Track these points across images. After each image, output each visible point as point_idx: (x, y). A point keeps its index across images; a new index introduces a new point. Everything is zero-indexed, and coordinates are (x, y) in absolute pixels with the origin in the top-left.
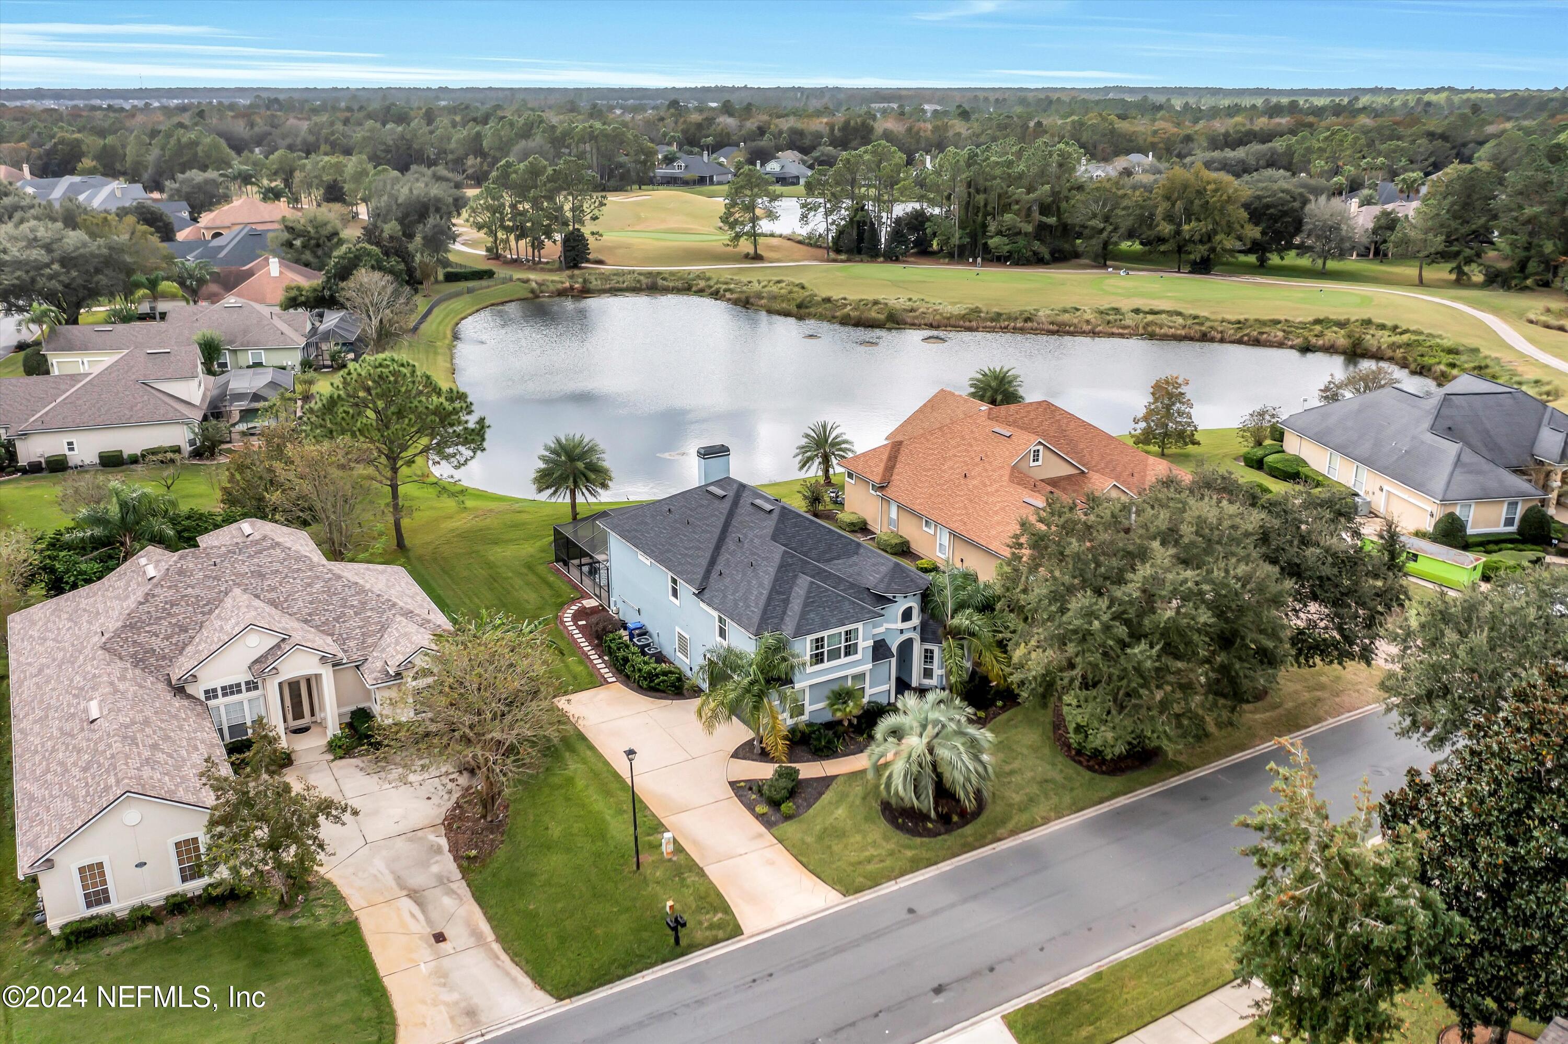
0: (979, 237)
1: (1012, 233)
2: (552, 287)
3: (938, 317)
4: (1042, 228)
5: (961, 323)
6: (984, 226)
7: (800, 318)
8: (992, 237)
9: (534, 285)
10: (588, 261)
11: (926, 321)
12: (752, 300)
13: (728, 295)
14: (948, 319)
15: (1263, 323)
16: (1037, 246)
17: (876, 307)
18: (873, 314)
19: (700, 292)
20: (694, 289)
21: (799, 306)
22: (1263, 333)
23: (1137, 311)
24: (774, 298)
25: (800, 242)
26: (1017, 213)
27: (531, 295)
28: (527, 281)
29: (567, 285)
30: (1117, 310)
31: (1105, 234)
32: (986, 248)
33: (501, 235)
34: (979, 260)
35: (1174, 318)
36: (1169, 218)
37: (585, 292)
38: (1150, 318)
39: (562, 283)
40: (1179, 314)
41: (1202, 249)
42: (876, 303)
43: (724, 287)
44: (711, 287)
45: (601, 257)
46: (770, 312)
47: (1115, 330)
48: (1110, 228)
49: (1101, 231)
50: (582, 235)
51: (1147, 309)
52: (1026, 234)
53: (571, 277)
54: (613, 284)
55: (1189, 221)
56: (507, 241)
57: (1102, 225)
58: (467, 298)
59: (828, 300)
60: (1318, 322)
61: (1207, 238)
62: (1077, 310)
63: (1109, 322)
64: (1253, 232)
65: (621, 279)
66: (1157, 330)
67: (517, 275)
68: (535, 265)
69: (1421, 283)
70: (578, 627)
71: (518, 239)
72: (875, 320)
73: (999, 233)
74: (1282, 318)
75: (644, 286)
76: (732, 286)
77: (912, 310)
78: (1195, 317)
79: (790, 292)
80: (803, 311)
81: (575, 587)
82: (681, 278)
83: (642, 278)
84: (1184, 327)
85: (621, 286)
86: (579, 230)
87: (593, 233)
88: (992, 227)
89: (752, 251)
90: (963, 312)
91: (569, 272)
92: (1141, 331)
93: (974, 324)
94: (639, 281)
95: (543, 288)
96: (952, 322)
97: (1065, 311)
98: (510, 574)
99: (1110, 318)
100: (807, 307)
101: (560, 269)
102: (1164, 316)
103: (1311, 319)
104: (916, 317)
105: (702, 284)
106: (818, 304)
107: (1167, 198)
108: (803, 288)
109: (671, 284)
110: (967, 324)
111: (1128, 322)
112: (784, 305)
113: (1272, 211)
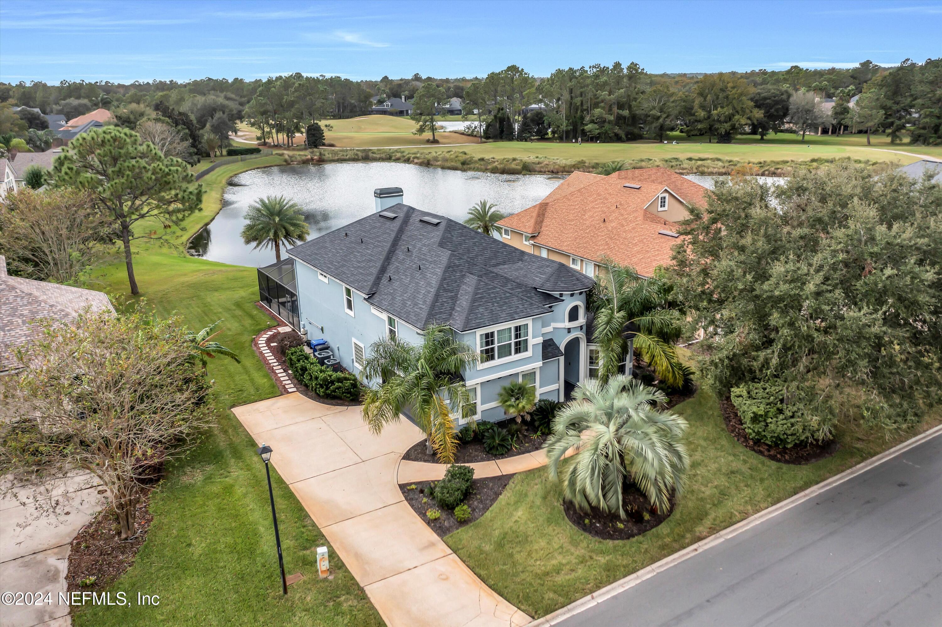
0: (579, 126)
1: (602, 122)
2: (299, 158)
3: (557, 167)
4: (620, 118)
5: (573, 169)
6: (582, 118)
7: (464, 170)
8: (587, 125)
9: (287, 157)
10: (324, 145)
11: (549, 169)
12: (431, 163)
13: (416, 161)
14: (564, 167)
15: (778, 163)
16: (617, 130)
17: (515, 162)
18: (513, 166)
19: (397, 160)
20: (393, 158)
21: (463, 163)
22: (778, 169)
23: (690, 159)
24: (446, 160)
25: (463, 134)
26: (603, 108)
27: (285, 163)
28: (282, 155)
29: (309, 157)
30: (677, 159)
31: (661, 120)
32: (584, 133)
33: (267, 129)
34: (580, 139)
35: (716, 162)
36: (703, 107)
37: (321, 161)
38: (700, 163)
39: (306, 156)
40: (719, 160)
41: (727, 126)
42: (514, 160)
43: (413, 156)
44: (404, 156)
45: (332, 142)
46: (443, 168)
47: (677, 171)
48: (664, 116)
49: (658, 118)
50: (319, 127)
51: (697, 158)
52: (610, 122)
53: (312, 153)
54: (340, 156)
55: (716, 108)
56: (270, 133)
57: (659, 114)
58: (240, 163)
59: (482, 159)
60: (813, 161)
61: (730, 118)
62: (651, 160)
63: (672, 167)
64: (759, 114)
65: (345, 154)
66: (706, 170)
67: (275, 152)
68: (288, 147)
69: (869, 144)
71: (277, 132)
72: (514, 169)
73: (592, 122)
74: (789, 159)
75: (360, 158)
76: (418, 155)
77: (539, 163)
78: (730, 161)
79: (457, 157)
80: (465, 167)
81: (274, 318)
82: (384, 152)
83: (359, 153)
84: (724, 167)
85: (345, 157)
86: (317, 124)
87: (326, 126)
88: (588, 118)
89: (431, 138)
90: (573, 163)
91: (311, 150)
92: (695, 171)
94: (357, 155)
95: (293, 159)
96: (567, 169)
97: (642, 161)
99: (673, 164)
100: (468, 164)
101: (305, 149)
102: (709, 161)
103: (809, 159)
104: (541, 167)
105: (399, 155)
106: (476, 162)
107: (701, 94)
108: (465, 154)
109: (378, 156)
111: (685, 166)
112: (453, 164)
113: (768, 101)
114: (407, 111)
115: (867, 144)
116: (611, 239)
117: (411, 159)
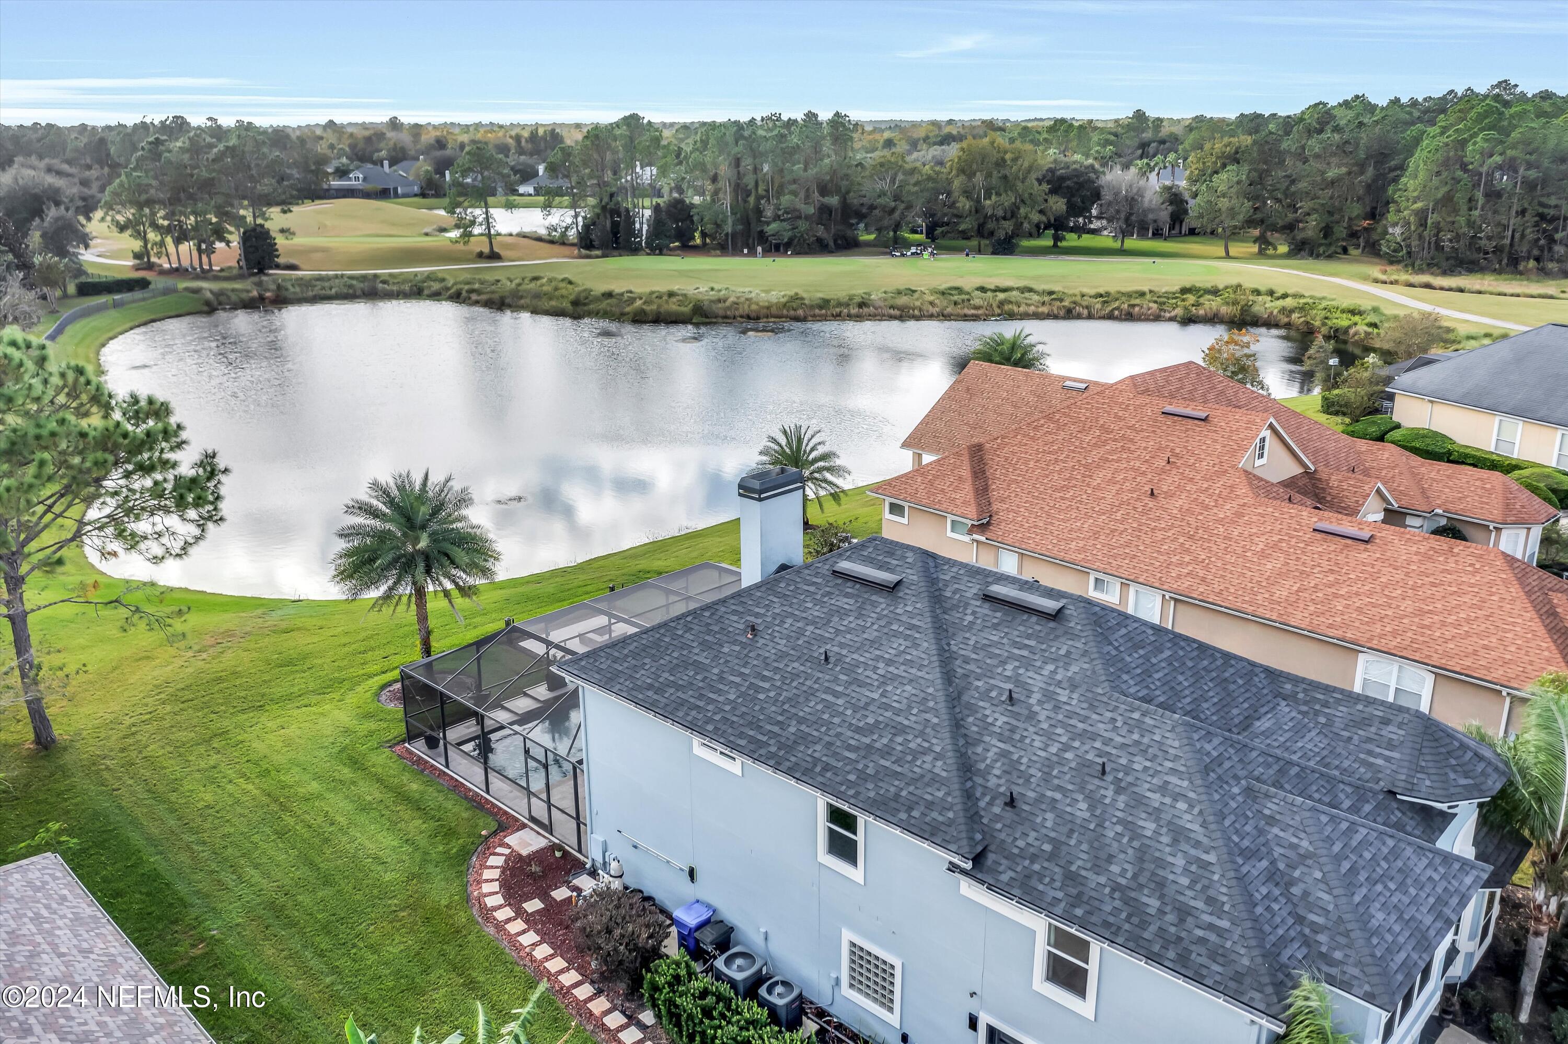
0: (753, 225)
1: (795, 216)
2: (234, 298)
3: (754, 307)
4: (825, 210)
5: (785, 312)
6: (759, 212)
7: (576, 317)
8: (768, 224)
9: (209, 295)
10: (278, 267)
11: (741, 312)
12: (508, 301)
13: (474, 297)
14: (768, 308)
15: (1129, 295)
16: (821, 231)
17: (674, 299)
18: (673, 306)
19: (436, 296)
20: (426, 292)
21: (575, 303)
22: (1133, 306)
23: (983, 289)
24: (537, 296)
25: (539, 239)
26: (795, 193)
27: (206, 308)
28: (197, 291)
29: (255, 293)
30: (959, 290)
31: (897, 215)
32: (762, 238)
33: (152, 236)
35: (1027, 295)
36: (967, 193)
37: (281, 300)
38: (1001, 296)
39: (248, 291)
40: (1030, 290)
41: (1008, 226)
42: (671, 294)
43: (466, 287)
44: (448, 289)
45: (293, 261)
46: (535, 311)
47: (966, 311)
48: (902, 206)
49: (893, 210)
50: (268, 232)
51: (993, 287)
52: (807, 218)
53: (259, 284)
54: (317, 291)
55: (988, 196)
56: (162, 244)
57: (893, 204)
58: (113, 313)
59: (609, 295)
60: (1184, 291)
61: (1012, 213)
62: (914, 291)
63: (956, 303)
64: (1058, 205)
65: (327, 284)
66: (1015, 309)
67: (182, 285)
68: (205, 275)
69: (1228, 256)
70: (530, 920)
71: (178, 241)
72: (677, 314)
73: (777, 218)
74: (1146, 289)
75: (359, 292)
76: (477, 286)
77: (719, 301)
78: (1051, 293)
79: (556, 289)
80: (580, 309)
81: (478, 804)
82: (405, 281)
83: (354, 282)
84: (1043, 303)
85: (328, 292)
86: (262, 226)
87: (282, 231)
88: (769, 213)
89: (486, 250)
90: (784, 300)
91: (255, 279)
92: (997, 311)
93: (800, 312)
94: (350, 286)
95: (222, 298)
96: (774, 311)
97: (899, 292)
98: (315, 786)
99: (956, 298)
100: (585, 304)
101: (240, 277)
102: (1014, 293)
103: (1176, 288)
104: (729, 308)
105: (436, 286)
106: (597, 299)
107: (962, 171)
108: (570, 283)
109: (395, 288)
110: (792, 313)
111: (977, 302)
112: (553, 303)
113: (1068, 183)
114: (396, 189)
115: (1224, 254)
116: (1191, 537)
117: (464, 294)
